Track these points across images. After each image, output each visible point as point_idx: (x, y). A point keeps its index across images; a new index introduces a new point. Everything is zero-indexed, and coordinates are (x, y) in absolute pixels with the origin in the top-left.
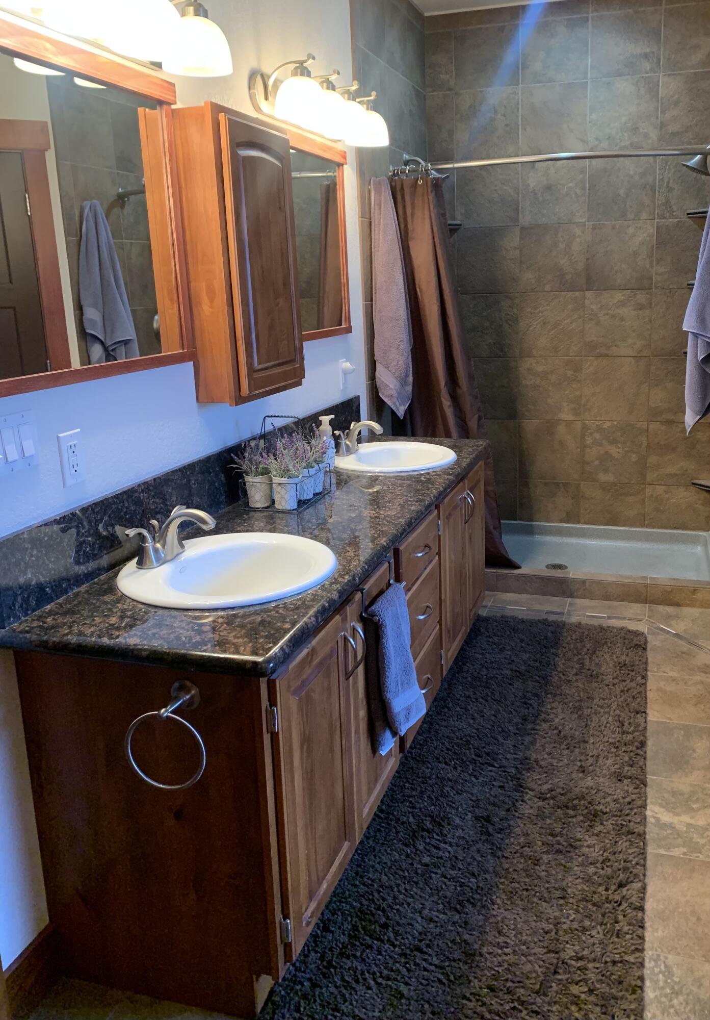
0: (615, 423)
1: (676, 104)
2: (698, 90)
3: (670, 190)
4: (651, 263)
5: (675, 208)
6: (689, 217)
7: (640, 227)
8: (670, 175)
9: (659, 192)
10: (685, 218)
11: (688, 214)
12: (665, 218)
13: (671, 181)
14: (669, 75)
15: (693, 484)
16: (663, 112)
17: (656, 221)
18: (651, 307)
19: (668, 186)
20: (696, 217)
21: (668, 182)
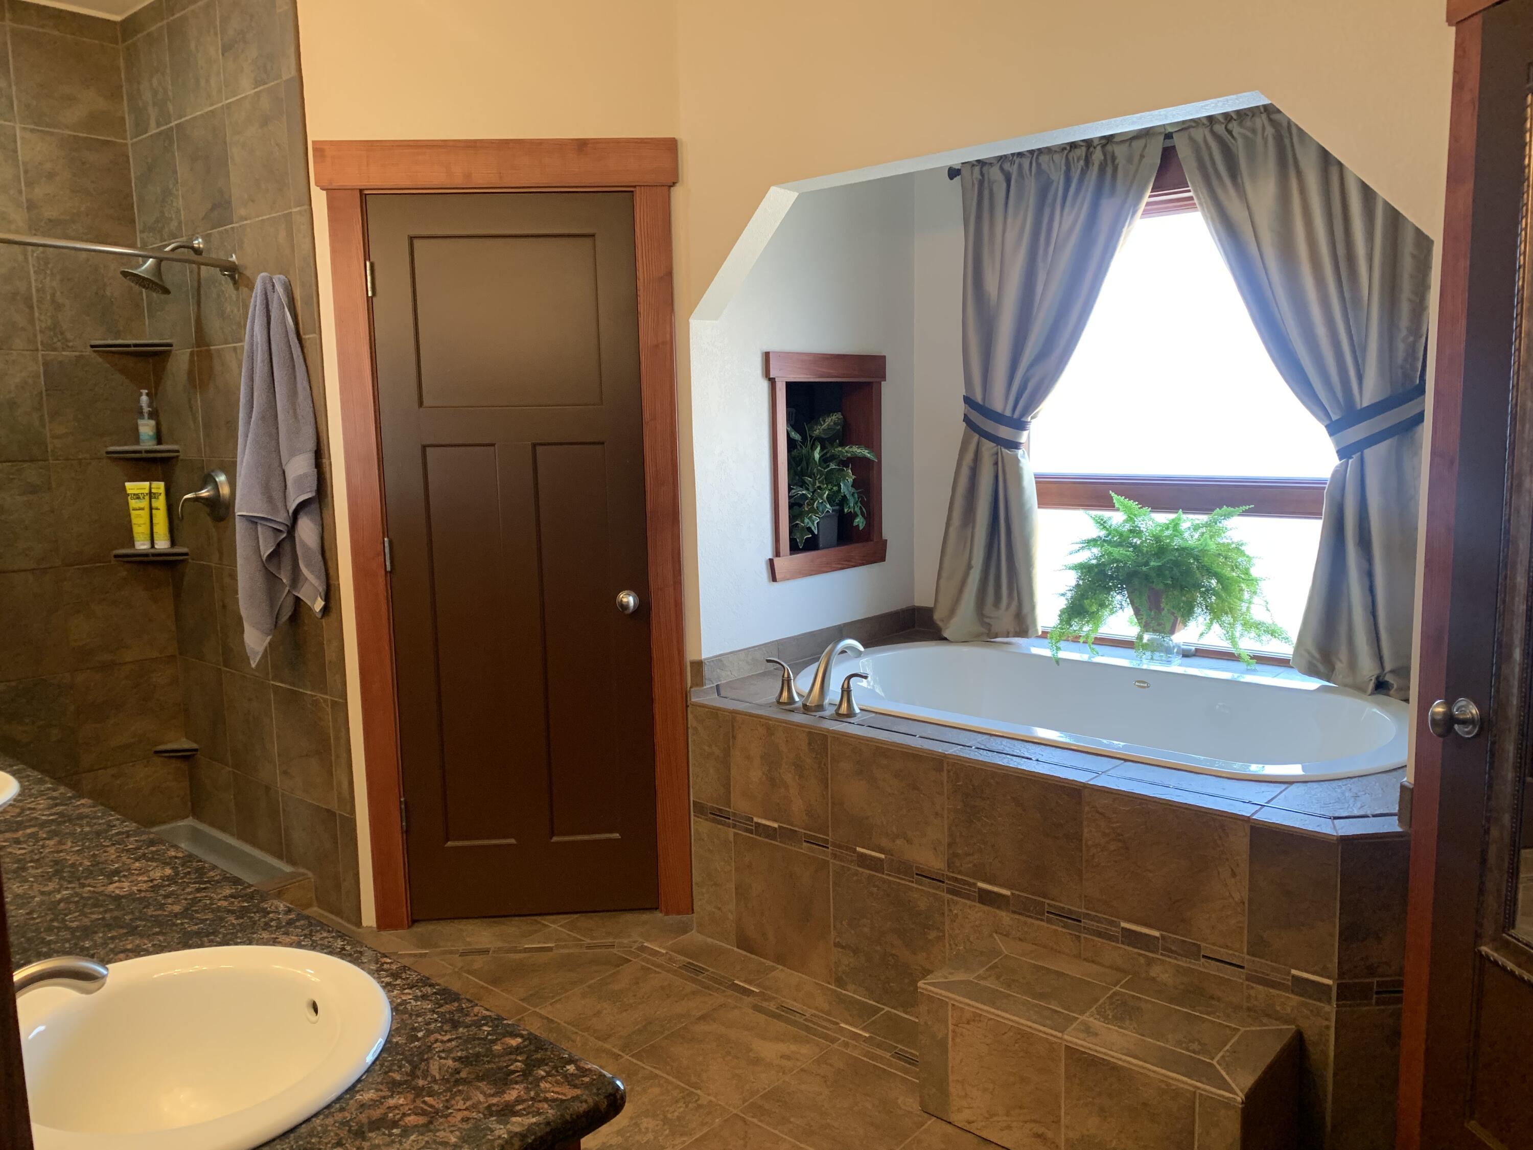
0: (13, 684)
1: (51, 176)
2: (84, 163)
3: (58, 307)
4: (41, 418)
5: (69, 335)
6: (95, 351)
7: (14, 361)
8: (54, 284)
9: (39, 308)
10: (88, 351)
11: (92, 346)
12: (55, 349)
13: (58, 294)
14: (32, 131)
15: (156, 752)
16: (29, 184)
17: (40, 353)
18: (50, 489)
19: (53, 301)
20: (104, 352)
21: (53, 295)
